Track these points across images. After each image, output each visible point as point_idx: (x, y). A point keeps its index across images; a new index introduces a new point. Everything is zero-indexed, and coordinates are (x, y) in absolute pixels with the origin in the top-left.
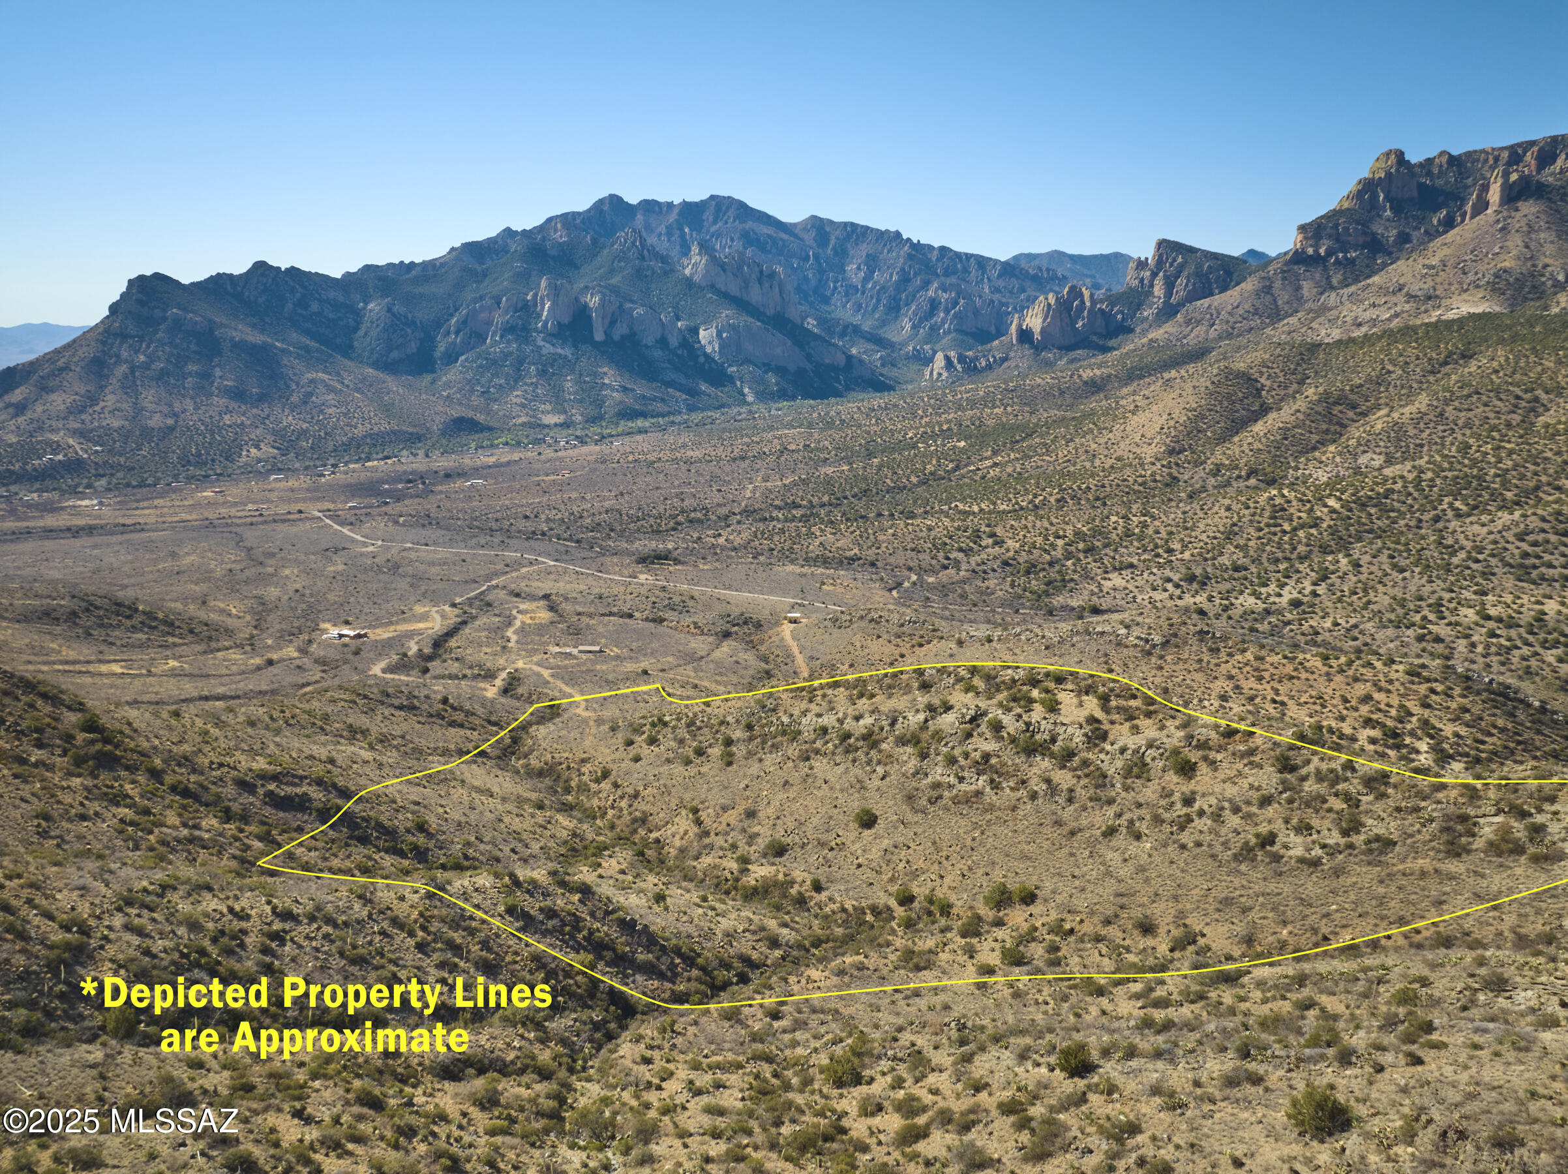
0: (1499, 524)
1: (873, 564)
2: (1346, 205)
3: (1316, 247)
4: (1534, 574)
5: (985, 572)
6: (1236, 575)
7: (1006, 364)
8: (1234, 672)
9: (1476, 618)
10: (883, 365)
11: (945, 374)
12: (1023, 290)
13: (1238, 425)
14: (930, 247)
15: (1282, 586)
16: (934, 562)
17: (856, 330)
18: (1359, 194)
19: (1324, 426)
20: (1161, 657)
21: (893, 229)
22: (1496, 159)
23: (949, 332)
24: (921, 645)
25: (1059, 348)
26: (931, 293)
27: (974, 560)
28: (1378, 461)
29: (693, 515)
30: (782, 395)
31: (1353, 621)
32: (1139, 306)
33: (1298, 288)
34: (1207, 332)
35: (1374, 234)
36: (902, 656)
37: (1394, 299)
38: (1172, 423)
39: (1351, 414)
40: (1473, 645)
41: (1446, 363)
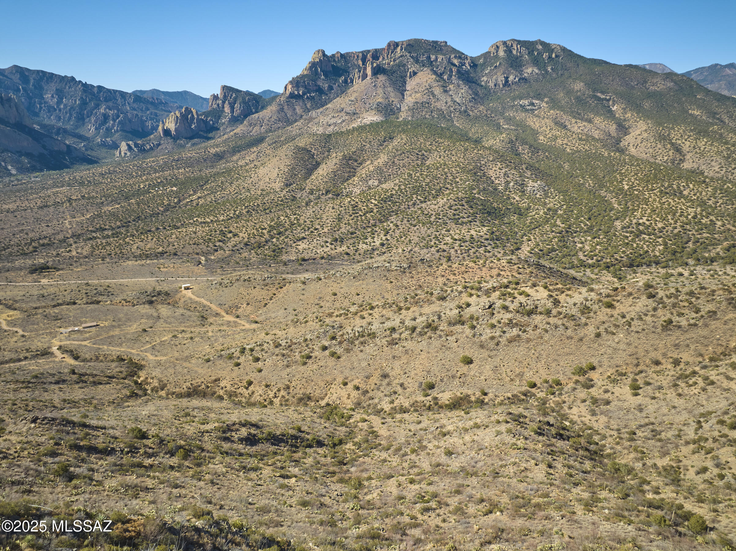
0: (441, 204)
1: (175, 254)
2: (305, 73)
3: (298, 91)
4: (460, 221)
5: (238, 250)
6: (353, 236)
7: (160, 147)
8: (443, 273)
9: (452, 241)
10: (86, 150)
11: (129, 154)
12: (148, 109)
13: (310, 172)
14: (92, 86)
15: (373, 238)
16: (209, 249)
17: (65, 131)
18: (311, 68)
19: (348, 170)
20: (410, 273)
21: (69, 75)
22: (358, 57)
23: (117, 131)
24: (281, 288)
25: (186, 138)
26: (102, 111)
27: (230, 244)
28: (376, 183)
29: (41, 242)
30: (33, 169)
31: (410, 248)
32: (219, 117)
33: (295, 109)
34: (260, 129)
35: (319, 86)
36: (275, 294)
37: (341, 114)
38: (282, 172)
39: (356, 164)
40: (456, 251)
41: (385, 141)
